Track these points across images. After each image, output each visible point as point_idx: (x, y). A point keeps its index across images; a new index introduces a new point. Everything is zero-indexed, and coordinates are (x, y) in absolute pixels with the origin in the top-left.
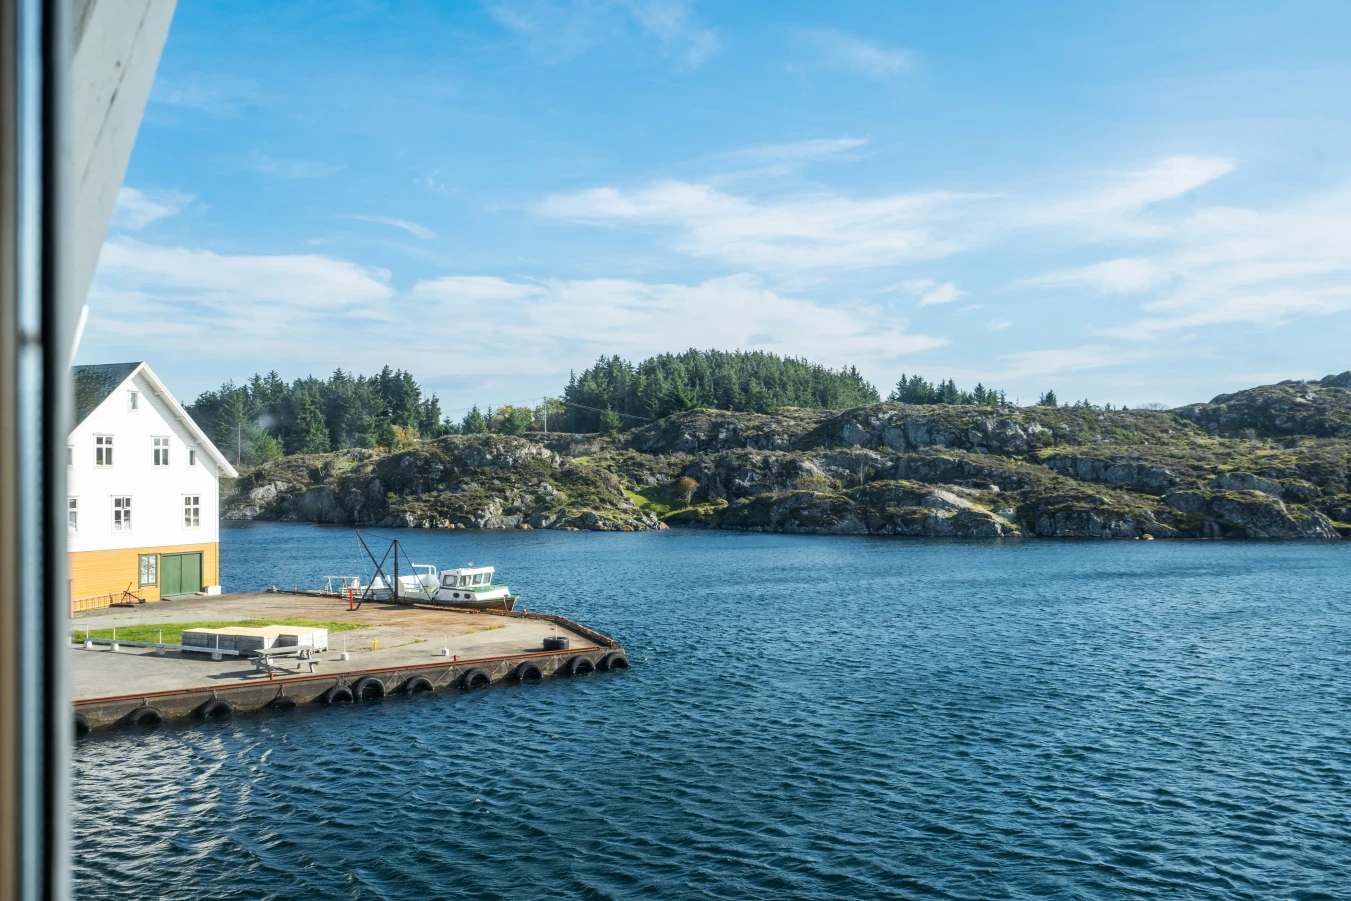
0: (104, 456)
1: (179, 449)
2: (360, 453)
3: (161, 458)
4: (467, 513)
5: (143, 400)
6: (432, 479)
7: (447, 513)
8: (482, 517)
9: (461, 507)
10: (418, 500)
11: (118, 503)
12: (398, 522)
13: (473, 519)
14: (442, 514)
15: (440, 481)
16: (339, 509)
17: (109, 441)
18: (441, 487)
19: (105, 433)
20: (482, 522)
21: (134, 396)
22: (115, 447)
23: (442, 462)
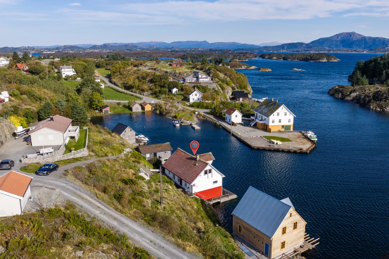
0: (278, 114)
1: (288, 113)
2: (377, 87)
3: (286, 115)
4: (384, 107)
5: (283, 108)
6: (383, 98)
7: (380, 107)
8: (386, 109)
9: (383, 106)
10: (376, 103)
11: (279, 120)
12: (369, 107)
13: (384, 109)
14: (378, 107)
15: (384, 99)
16: (363, 101)
17: (279, 113)
18: (383, 100)
19: (278, 112)
20: (386, 110)
21: (282, 108)
22: (279, 114)
23: (386, 94)
